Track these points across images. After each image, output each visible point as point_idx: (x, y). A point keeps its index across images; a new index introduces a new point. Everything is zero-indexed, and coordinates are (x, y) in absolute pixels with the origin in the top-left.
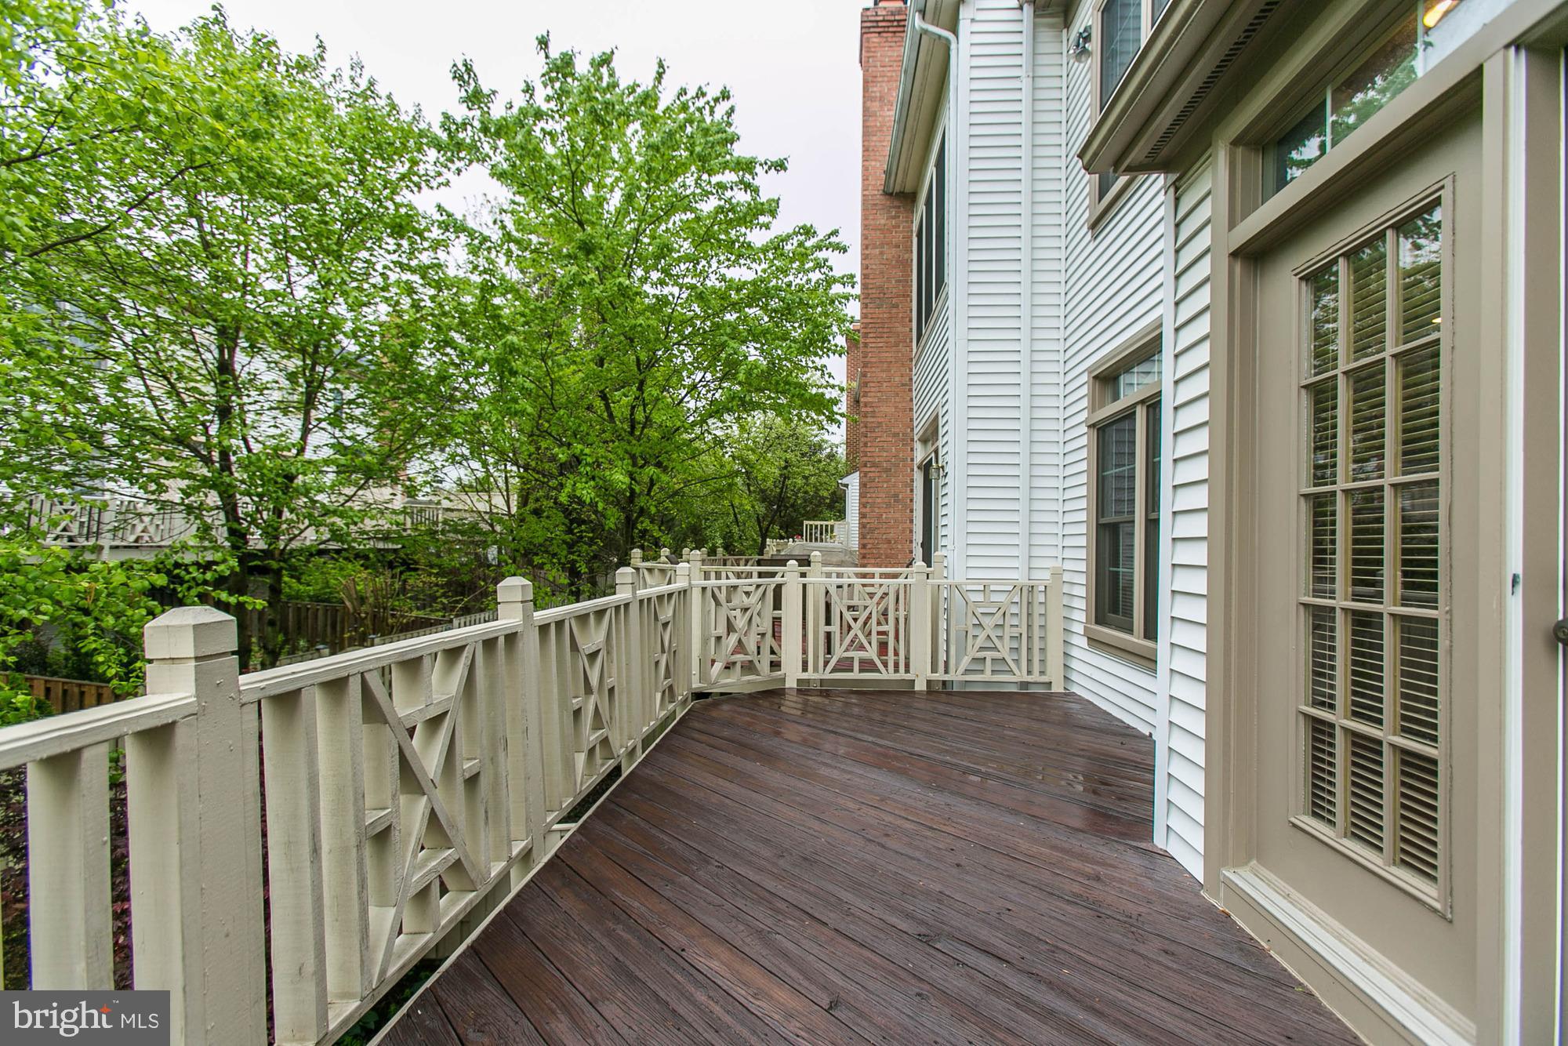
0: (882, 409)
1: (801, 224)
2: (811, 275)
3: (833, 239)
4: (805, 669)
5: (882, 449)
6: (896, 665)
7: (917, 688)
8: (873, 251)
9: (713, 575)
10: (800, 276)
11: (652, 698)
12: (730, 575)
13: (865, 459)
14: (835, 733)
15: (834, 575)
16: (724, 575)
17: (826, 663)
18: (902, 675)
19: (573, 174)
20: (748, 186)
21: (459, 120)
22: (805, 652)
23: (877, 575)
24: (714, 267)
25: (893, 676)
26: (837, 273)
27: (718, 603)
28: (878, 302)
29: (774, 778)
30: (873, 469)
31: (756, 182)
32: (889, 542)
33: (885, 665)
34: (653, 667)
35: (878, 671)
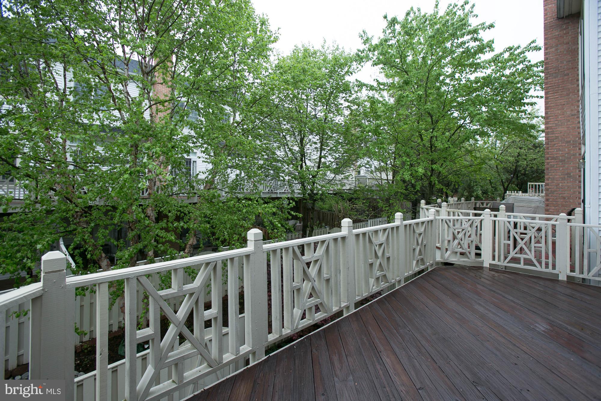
0: (558, 129)
1: (507, 47)
2: (518, 67)
3: (532, 45)
4: (494, 259)
5: (559, 150)
6: (547, 265)
7: (560, 278)
8: (551, 50)
9: (452, 213)
10: (512, 68)
11: (411, 263)
12: (460, 214)
13: (548, 156)
14: (494, 292)
15: (512, 217)
16: (456, 214)
17: (506, 258)
18: (550, 270)
19: (401, 56)
20: (476, 40)
21: (361, 50)
22: (494, 250)
23: (537, 218)
24: (464, 76)
25: (544, 269)
26: (533, 63)
27: (449, 226)
28: (554, 75)
29: (452, 304)
30: (553, 161)
31: (479, 37)
32: (564, 198)
33: (540, 263)
34: (412, 251)
35: (535, 266)
